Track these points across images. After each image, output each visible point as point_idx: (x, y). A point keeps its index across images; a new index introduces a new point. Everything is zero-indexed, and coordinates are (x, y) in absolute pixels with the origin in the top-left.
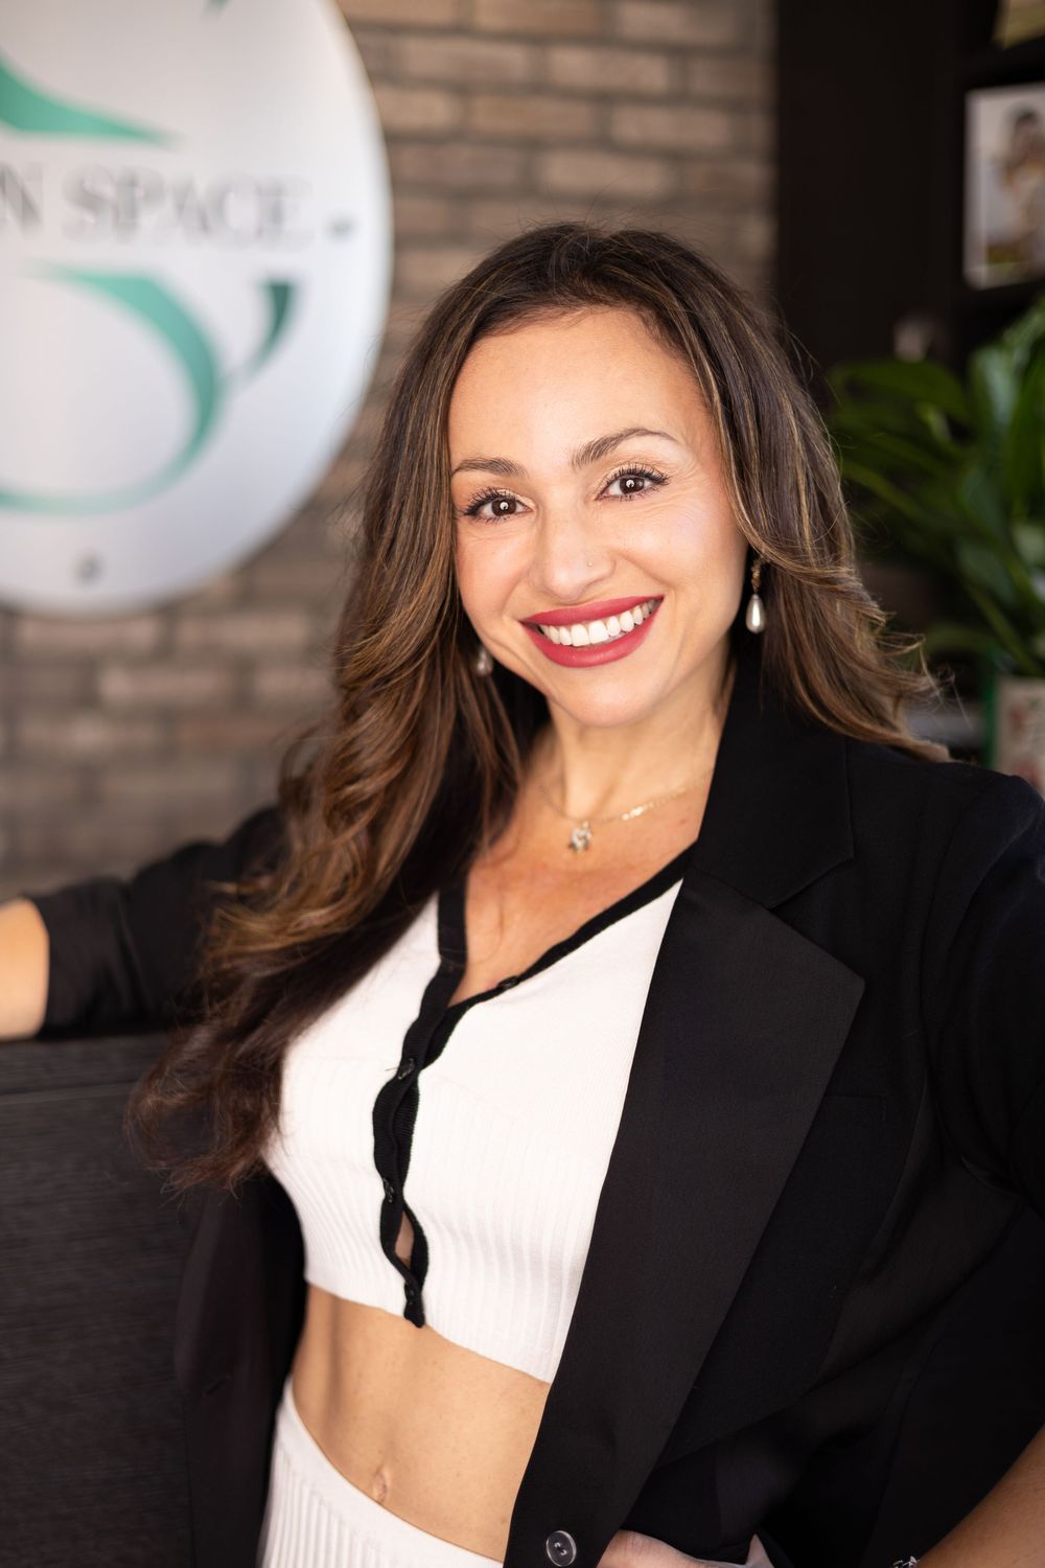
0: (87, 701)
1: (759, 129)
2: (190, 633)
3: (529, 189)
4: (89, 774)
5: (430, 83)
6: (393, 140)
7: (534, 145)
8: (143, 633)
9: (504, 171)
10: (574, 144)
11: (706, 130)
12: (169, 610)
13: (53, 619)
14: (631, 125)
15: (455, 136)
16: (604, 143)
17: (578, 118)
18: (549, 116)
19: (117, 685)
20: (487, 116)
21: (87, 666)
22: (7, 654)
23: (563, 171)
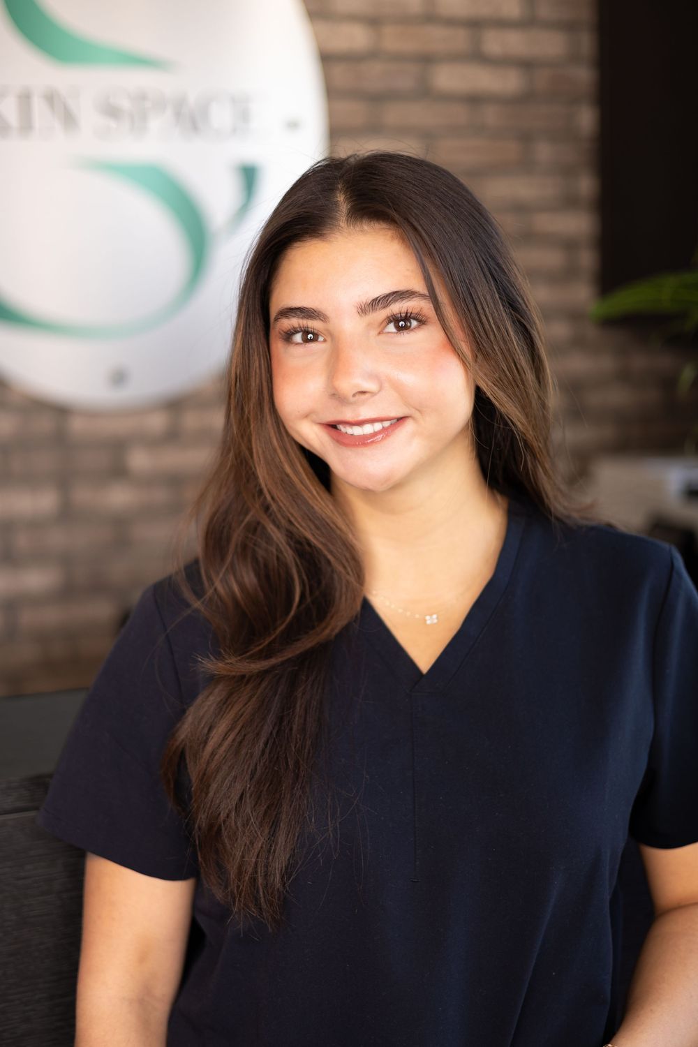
0: (118, 472)
1: (586, 43)
2: (191, 420)
3: (425, 93)
4: (120, 524)
5: (353, 18)
6: (327, 59)
7: (427, 60)
8: (157, 422)
9: (405, 81)
10: (455, 58)
11: (550, 45)
12: (175, 405)
13: (93, 414)
14: (495, 43)
15: (371, 55)
16: (478, 57)
17: (459, 39)
18: (438, 38)
19: (140, 460)
20: (393, 40)
21: (118, 447)
22: (61, 440)
23: (448, 78)
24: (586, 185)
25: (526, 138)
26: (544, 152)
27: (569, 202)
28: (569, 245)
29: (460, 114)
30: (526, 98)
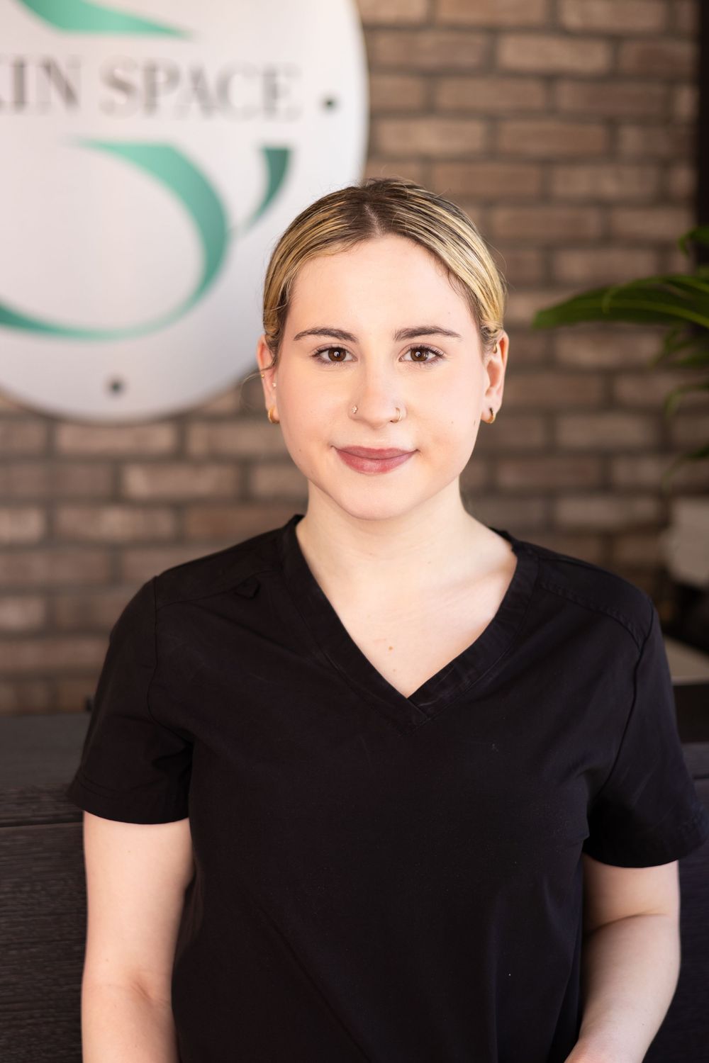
0: (116, 498)
1: (687, 14)
2: (199, 439)
3: (489, 68)
4: (115, 549)
6: (370, 29)
7: (494, 31)
8: (163, 439)
10: (525, 30)
11: (645, 16)
12: (181, 420)
13: (86, 424)
14: (574, 13)
15: (427, 25)
16: (554, 28)
17: (533, 8)
18: (506, 6)
20: (451, 8)
21: (116, 464)
22: (49, 454)
23: (515, 53)
24: (683, 179)
25: (612, 124)
26: (631, 139)
27: (662, 199)
28: (662, 248)
29: (534, 95)
30: (612, 76)
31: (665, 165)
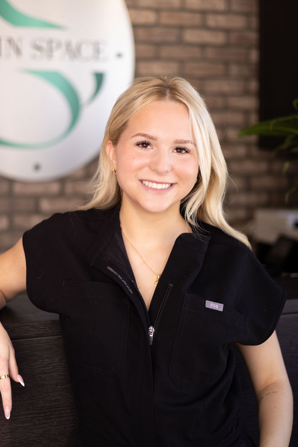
0: (37, 211)
1: (254, 22)
2: (69, 188)
3: (180, 42)
5: (148, 8)
6: (135, 27)
7: (181, 28)
8: (55, 188)
9: (172, 37)
10: (194, 27)
11: (238, 22)
12: (62, 180)
13: (25, 183)
14: (212, 21)
15: (156, 25)
16: (204, 27)
17: (197, 19)
18: (186, 18)
19: (46, 205)
20: (165, 19)
21: (37, 198)
22: (10, 195)
23: (190, 36)
24: (254, 85)
25: (227, 64)
26: (234, 70)
27: (246, 93)
28: (246, 112)
29: (196, 52)
30: (226, 46)
31: (246, 79)
